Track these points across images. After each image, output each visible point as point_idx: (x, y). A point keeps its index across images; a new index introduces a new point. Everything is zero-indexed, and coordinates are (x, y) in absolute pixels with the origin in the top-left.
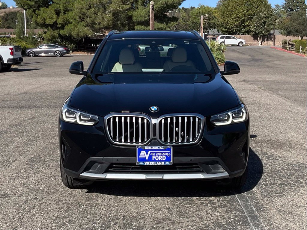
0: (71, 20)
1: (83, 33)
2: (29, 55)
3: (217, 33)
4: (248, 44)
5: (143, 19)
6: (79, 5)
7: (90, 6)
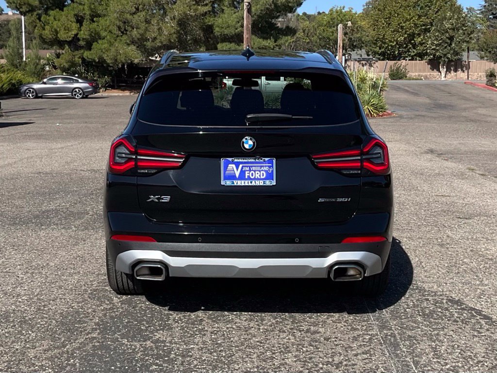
0: (103, 34)
1: (124, 57)
2: (25, 96)
3: (366, 57)
4: (422, 76)
5: (233, 32)
6: (118, 5)
7: (138, 7)
